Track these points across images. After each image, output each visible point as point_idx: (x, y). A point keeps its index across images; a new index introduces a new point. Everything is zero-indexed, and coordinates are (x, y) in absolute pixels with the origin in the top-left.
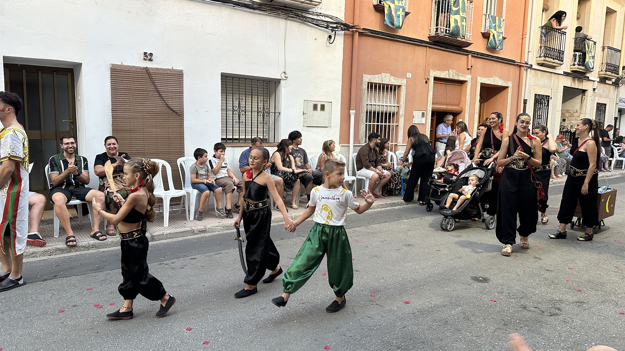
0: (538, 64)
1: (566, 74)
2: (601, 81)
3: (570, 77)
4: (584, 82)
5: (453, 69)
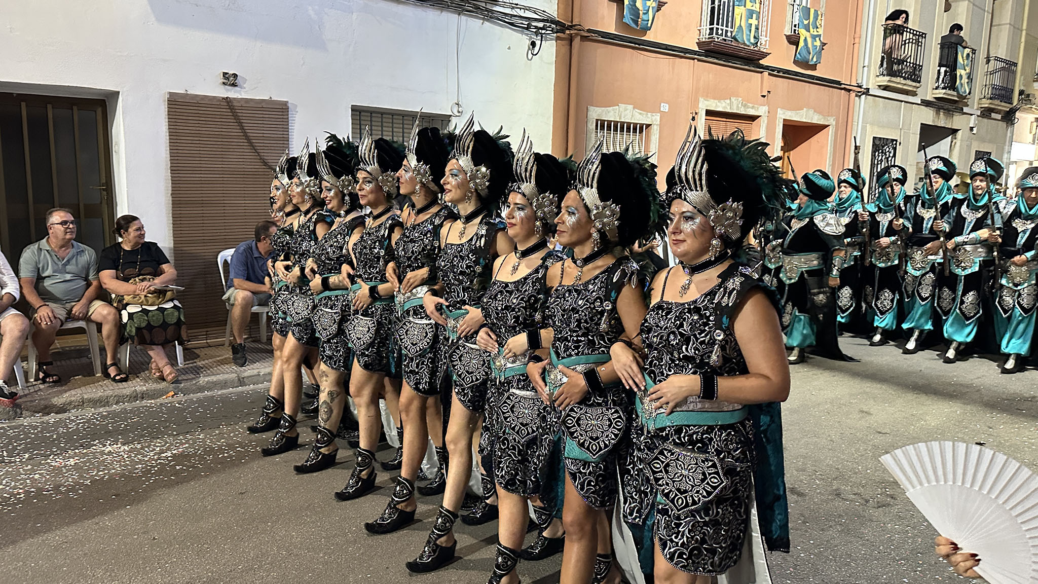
0: (880, 87)
1: (926, 103)
2: (983, 115)
3: (932, 109)
4: (954, 117)
5: (738, 96)
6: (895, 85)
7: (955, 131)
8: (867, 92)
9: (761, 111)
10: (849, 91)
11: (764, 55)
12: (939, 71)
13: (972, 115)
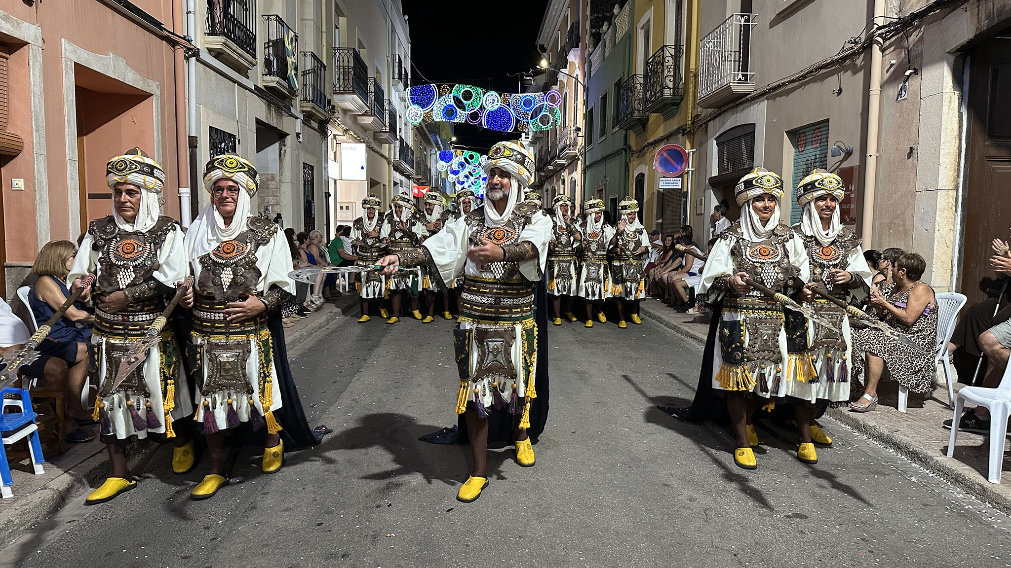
0: (210, 50)
1: (258, 91)
2: (306, 120)
3: (264, 101)
4: (283, 117)
6: (231, 53)
8: (196, 54)
9: (27, 32)
10: (174, 44)
13: (297, 118)
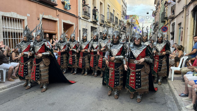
0: (83, 17)
2: (100, 25)
3: (92, 23)
4: (96, 25)
5: (50, 15)
6: (86, 17)
7: (96, 28)
8: (80, 18)
9: (57, 19)
10: (77, 17)
11: (56, 5)
12: (93, 16)
